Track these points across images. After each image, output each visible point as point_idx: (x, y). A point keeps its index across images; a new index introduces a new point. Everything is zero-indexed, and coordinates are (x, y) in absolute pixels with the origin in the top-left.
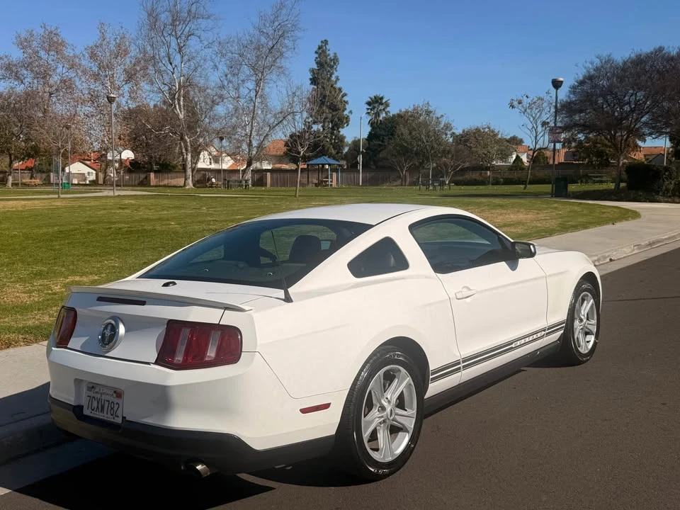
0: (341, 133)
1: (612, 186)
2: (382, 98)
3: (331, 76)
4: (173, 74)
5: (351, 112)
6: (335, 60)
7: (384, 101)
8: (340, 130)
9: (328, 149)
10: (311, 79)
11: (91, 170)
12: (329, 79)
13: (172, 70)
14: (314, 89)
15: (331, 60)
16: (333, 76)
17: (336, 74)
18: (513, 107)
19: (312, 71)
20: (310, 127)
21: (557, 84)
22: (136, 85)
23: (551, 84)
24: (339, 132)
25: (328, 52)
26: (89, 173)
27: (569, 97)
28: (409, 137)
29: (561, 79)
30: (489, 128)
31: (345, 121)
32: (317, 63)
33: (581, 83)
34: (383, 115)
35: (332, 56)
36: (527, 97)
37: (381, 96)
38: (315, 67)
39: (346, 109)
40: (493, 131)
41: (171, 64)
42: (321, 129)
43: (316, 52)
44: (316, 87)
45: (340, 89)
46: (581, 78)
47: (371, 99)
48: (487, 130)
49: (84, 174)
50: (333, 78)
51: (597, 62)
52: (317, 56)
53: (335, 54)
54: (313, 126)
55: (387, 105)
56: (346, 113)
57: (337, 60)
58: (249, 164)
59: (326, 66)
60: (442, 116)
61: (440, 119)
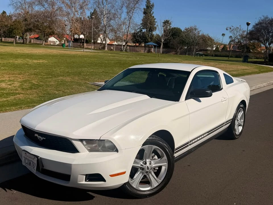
0: (153, 33)
1: (263, 60)
2: (169, 21)
3: (151, 11)
4: (103, 8)
5: (157, 26)
6: (153, 5)
7: (169, 22)
8: (153, 32)
9: (148, 39)
10: (143, 12)
11: (57, 40)
12: (150, 12)
13: (103, 7)
14: (144, 16)
15: (151, 5)
16: (152, 11)
17: (153, 11)
18: (227, 29)
19: (144, 9)
20: (142, 30)
21: (248, 24)
22: (84, 11)
23: (246, 24)
24: (152, 33)
25: (150, 2)
26: (56, 41)
27: (252, 29)
28: (185, 37)
29: (250, 23)
30: (208, 35)
31: (155, 29)
32: (146, 6)
33: (257, 25)
34: (168, 27)
35: (152, 4)
36: (233, 27)
37: (169, 20)
38: (145, 7)
39: (155, 24)
40: (209, 37)
41: (103, 5)
42: (146, 31)
43: (146, 2)
44: (145, 15)
45: (153, 16)
46: (257, 23)
47: (165, 21)
48: (207, 36)
49: (55, 42)
50: (152, 12)
51: (263, 18)
52: (146, 3)
53: (153, 3)
54: (143, 30)
55: (170, 24)
56: (155, 26)
57: (154, 6)
58: (126, 43)
59: (149, 7)
60: (200, 31)
61: (199, 32)
